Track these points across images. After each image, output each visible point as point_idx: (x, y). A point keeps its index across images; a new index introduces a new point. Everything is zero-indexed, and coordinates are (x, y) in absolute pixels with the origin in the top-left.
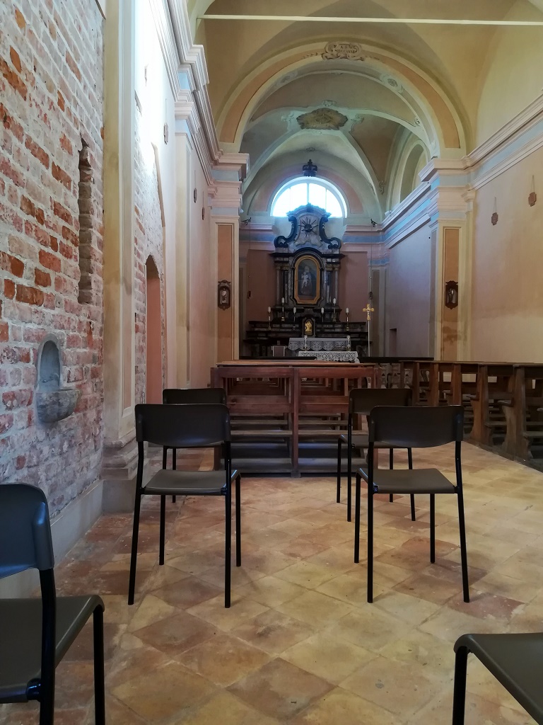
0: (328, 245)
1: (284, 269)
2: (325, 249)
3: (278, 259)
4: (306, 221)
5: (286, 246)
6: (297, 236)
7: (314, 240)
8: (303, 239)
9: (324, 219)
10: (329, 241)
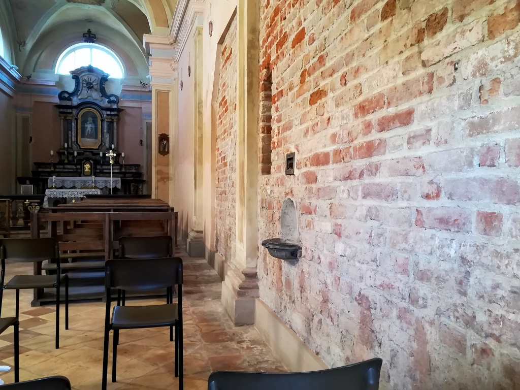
0: (107, 100)
1: (68, 118)
2: (105, 103)
3: (61, 110)
4: (87, 80)
5: (69, 99)
6: (79, 92)
7: (95, 96)
8: (85, 94)
9: (104, 79)
10: (108, 97)
